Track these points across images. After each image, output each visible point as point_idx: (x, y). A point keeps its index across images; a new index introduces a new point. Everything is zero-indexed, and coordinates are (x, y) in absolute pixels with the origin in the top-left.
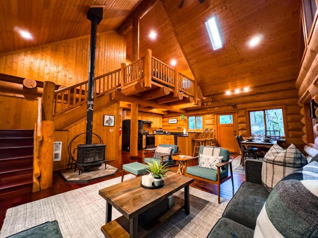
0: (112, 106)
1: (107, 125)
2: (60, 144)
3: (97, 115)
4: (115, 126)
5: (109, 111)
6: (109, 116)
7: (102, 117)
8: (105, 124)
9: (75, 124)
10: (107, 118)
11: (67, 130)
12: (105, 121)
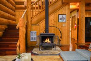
0: (64, 8)
1: (61, 21)
2: (35, 32)
3: (54, 15)
4: (67, 22)
5: (62, 11)
6: (62, 15)
7: (58, 16)
8: (59, 21)
9: (42, 21)
10: (60, 17)
11: (39, 25)
12: (59, 19)
